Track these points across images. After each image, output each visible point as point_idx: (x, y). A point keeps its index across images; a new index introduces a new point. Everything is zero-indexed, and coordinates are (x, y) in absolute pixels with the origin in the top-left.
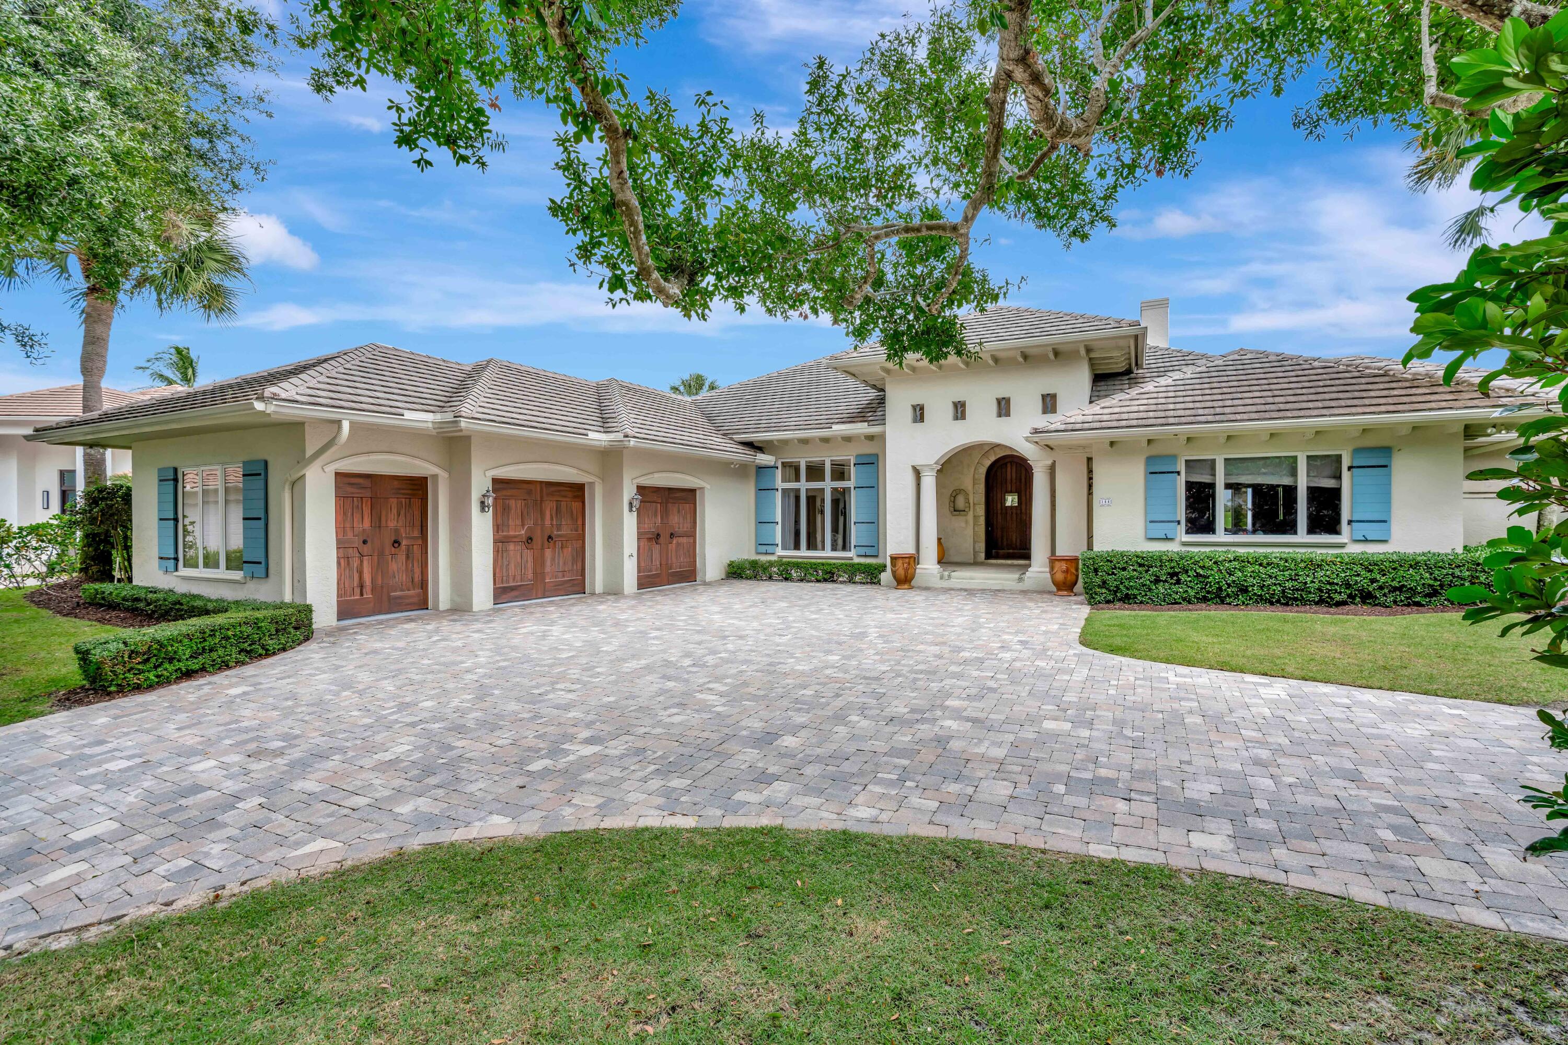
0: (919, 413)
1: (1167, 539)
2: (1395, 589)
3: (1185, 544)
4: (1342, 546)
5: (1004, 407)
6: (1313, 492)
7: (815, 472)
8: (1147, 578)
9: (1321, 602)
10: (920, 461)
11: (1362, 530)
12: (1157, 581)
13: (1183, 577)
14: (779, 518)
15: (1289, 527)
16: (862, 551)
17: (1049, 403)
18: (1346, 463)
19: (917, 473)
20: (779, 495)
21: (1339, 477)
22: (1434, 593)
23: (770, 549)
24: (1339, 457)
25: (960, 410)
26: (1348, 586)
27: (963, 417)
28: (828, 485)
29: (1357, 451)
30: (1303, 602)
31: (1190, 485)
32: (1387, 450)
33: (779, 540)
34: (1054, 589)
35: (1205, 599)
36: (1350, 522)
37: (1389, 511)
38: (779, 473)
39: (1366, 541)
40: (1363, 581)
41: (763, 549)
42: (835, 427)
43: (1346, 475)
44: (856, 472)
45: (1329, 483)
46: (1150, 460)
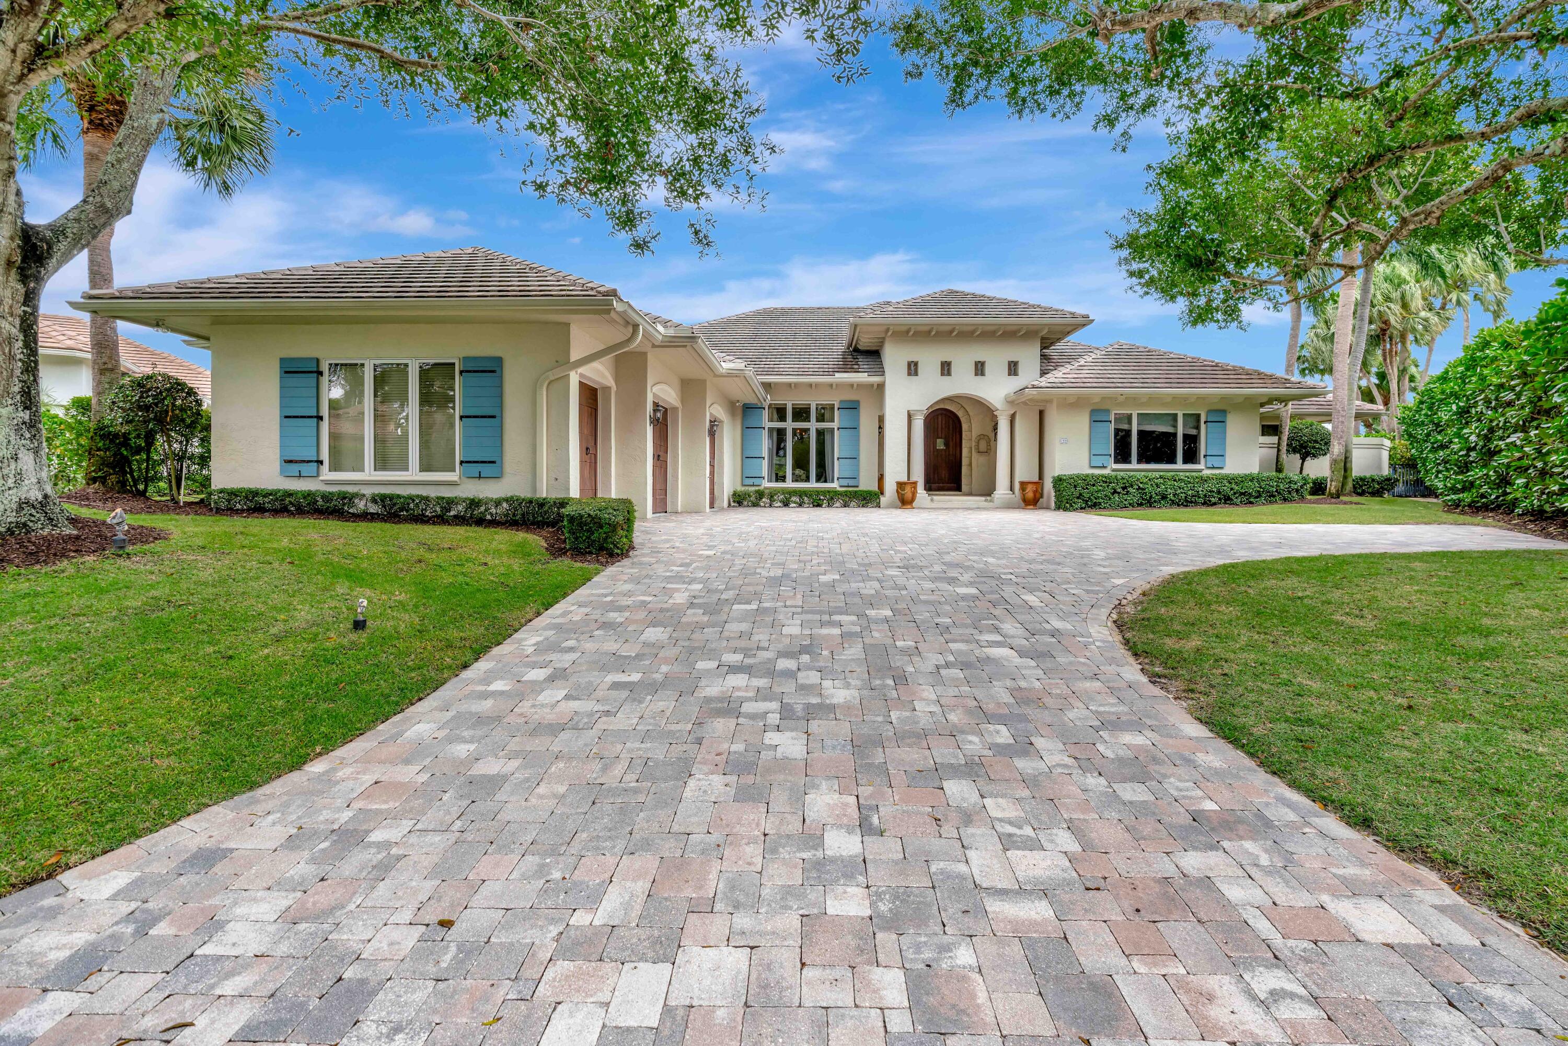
0: (913, 369)
1: (1104, 467)
2: (1242, 494)
3: (1114, 470)
4: (1201, 471)
5: (980, 369)
6: (1186, 437)
7: (801, 413)
8: (1108, 491)
9: (1204, 504)
10: (913, 407)
11: (1212, 461)
12: (1115, 492)
13: (1130, 490)
14: (765, 453)
15: (1172, 460)
16: (845, 482)
17: (1013, 369)
18: (1203, 419)
19: (910, 416)
20: (765, 433)
21: (1198, 428)
22: (1259, 496)
23: (757, 481)
24: (1198, 416)
25: (946, 368)
26: (1219, 492)
27: (949, 374)
28: (813, 425)
29: (1209, 412)
30: (1196, 503)
31: (1117, 431)
32: (1224, 412)
33: (765, 472)
34: (1023, 504)
35: (1140, 505)
36: (1205, 456)
37: (1225, 449)
38: (765, 414)
39: (1213, 468)
40: (1226, 489)
41: (750, 481)
42: (837, 375)
43: (1203, 426)
44: (840, 416)
45: (1194, 432)
46: (1093, 412)
